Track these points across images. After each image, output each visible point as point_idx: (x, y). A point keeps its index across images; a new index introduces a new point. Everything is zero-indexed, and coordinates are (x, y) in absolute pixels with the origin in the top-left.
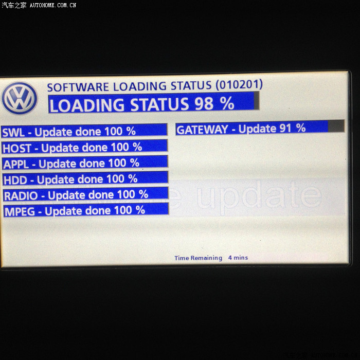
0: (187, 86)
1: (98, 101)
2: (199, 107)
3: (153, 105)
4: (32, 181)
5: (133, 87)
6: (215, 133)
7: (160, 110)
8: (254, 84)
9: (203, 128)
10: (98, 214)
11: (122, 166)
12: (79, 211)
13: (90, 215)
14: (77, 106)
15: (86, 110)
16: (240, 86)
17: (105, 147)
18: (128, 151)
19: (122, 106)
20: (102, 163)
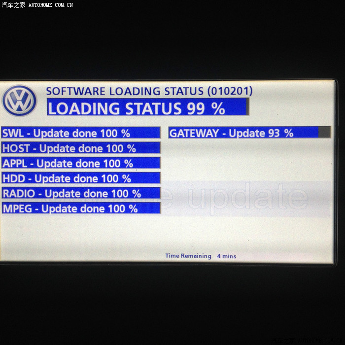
0: (180, 91)
1: (94, 104)
2: (191, 111)
3: (147, 109)
4: (30, 179)
5: (128, 91)
6: (207, 136)
7: (154, 114)
8: (244, 91)
9: (195, 132)
10: (92, 212)
11: (116, 166)
12: (75, 209)
13: (84, 213)
14: (75, 109)
15: (83, 112)
16: (230, 92)
17: (100, 149)
18: (122, 153)
19: (118, 109)
20: (97, 164)
